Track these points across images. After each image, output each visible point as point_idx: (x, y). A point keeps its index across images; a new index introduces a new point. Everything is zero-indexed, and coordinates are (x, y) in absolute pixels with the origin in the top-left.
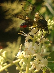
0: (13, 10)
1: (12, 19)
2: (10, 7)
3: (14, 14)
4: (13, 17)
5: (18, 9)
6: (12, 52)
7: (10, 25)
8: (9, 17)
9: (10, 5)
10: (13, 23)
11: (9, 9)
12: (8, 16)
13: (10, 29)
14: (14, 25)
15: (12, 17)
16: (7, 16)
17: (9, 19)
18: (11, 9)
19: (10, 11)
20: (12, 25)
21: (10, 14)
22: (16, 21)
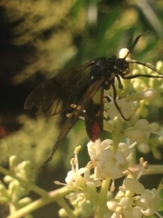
0: (38, 18)
1: (36, 45)
2: (29, 8)
3: (42, 30)
4: (38, 40)
5: (52, 15)
6: (34, 146)
7: (29, 64)
8: (27, 38)
9: (29, 5)
10: (36, 59)
11: (27, 14)
12: (22, 38)
13: (28, 76)
14: (42, 64)
15: (35, 40)
16: (18, 36)
17: (25, 45)
18: (31, 16)
19: (29, 23)
20: (34, 65)
21: (27, 31)
22: (46, 53)
